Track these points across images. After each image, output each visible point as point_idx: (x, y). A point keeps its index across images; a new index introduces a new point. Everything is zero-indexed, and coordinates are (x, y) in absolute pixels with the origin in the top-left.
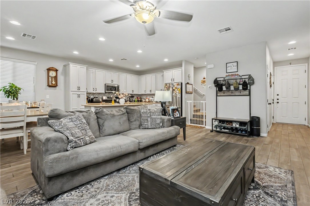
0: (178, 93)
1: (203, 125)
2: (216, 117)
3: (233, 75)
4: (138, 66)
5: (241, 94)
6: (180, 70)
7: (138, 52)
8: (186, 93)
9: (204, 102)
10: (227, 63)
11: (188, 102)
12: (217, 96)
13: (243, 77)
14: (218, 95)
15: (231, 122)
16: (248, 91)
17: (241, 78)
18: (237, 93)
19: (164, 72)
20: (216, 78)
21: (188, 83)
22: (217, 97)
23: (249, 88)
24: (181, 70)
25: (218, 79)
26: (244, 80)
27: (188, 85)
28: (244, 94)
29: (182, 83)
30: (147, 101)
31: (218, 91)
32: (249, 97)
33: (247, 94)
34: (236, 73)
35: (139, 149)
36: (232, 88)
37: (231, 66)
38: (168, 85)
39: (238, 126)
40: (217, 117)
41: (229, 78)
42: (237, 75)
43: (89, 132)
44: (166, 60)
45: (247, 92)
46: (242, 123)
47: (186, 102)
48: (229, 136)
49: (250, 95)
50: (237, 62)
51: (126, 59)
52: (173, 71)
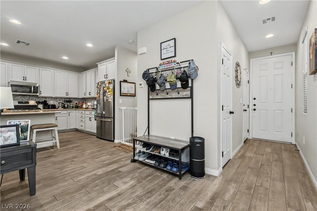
0: (110, 96)
3: (169, 63)
4: (65, 58)
5: (180, 96)
6: (114, 62)
8: (121, 95)
10: (161, 43)
11: (122, 109)
12: (149, 99)
13: (183, 65)
14: (151, 97)
15: (158, 147)
16: (188, 90)
17: (179, 67)
18: (175, 95)
20: (149, 69)
21: (125, 81)
22: (150, 101)
23: (190, 85)
25: (150, 71)
26: (182, 69)
28: (183, 95)
30: (85, 107)
31: (150, 91)
32: (189, 101)
34: (173, 59)
36: (168, 86)
37: (167, 47)
38: (100, 84)
39: (167, 155)
41: (164, 68)
42: (174, 62)
45: (187, 93)
46: (174, 151)
47: (119, 109)
49: (191, 97)
50: (175, 39)
52: (107, 63)
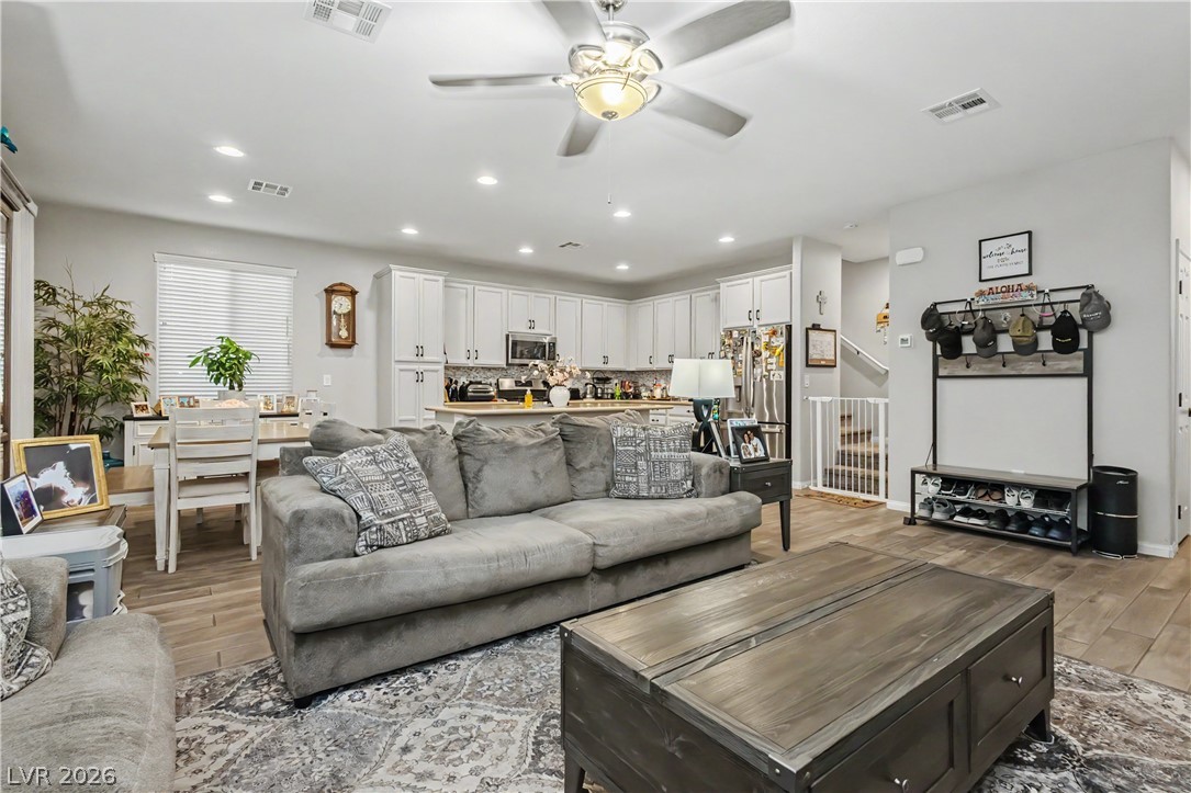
0: (774, 367)
1: (877, 493)
2: (931, 462)
3: (1008, 289)
4: (623, 267)
5: (1047, 370)
6: (785, 277)
7: (615, 215)
8: (808, 365)
9: (881, 401)
10: (980, 241)
11: (814, 403)
12: (936, 376)
13: (1055, 297)
14: (942, 372)
15: (996, 487)
16: (1079, 359)
17: (1047, 301)
18: (1030, 366)
19: (721, 285)
20: (936, 304)
21: (816, 327)
22: (938, 381)
23: (1084, 344)
24: (788, 276)
25: (941, 309)
26: (1059, 309)
27: (817, 332)
28: (1059, 370)
29: (789, 328)
30: (658, 396)
31: (941, 358)
32: (1085, 380)
33: (1074, 369)
34: (1025, 281)
35: (594, 569)
36: (1005, 344)
37: (1001, 251)
38: (735, 334)
39: (1027, 505)
40: (938, 462)
41: (991, 302)
42: (1029, 288)
43: (428, 499)
44: (727, 240)
45: (1075, 362)
46: (1049, 495)
47: (805, 401)
48: (984, 547)
49: (1088, 373)
50: (1030, 233)
51: (577, 245)
52: (757, 279)
